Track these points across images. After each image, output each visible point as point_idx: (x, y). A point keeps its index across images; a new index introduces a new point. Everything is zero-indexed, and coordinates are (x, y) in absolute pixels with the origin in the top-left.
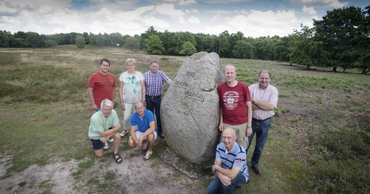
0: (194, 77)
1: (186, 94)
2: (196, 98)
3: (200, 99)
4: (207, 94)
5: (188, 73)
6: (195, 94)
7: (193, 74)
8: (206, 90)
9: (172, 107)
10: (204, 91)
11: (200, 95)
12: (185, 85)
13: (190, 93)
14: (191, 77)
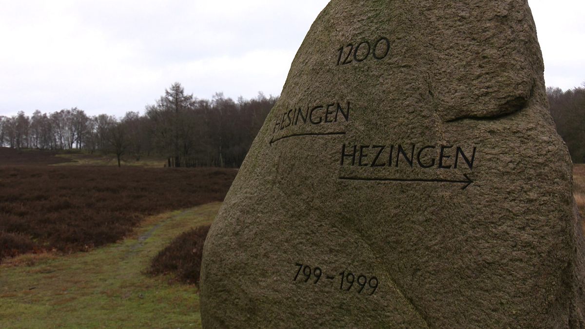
0: (386, 60)
1: (348, 161)
2: (418, 169)
3: (441, 173)
4: (492, 132)
5: (346, 50)
6: (405, 147)
7: (381, 47)
8: (480, 109)
9: (266, 255)
10: (466, 121)
11: (443, 147)
12: (340, 115)
13: (372, 154)
14: (372, 62)
